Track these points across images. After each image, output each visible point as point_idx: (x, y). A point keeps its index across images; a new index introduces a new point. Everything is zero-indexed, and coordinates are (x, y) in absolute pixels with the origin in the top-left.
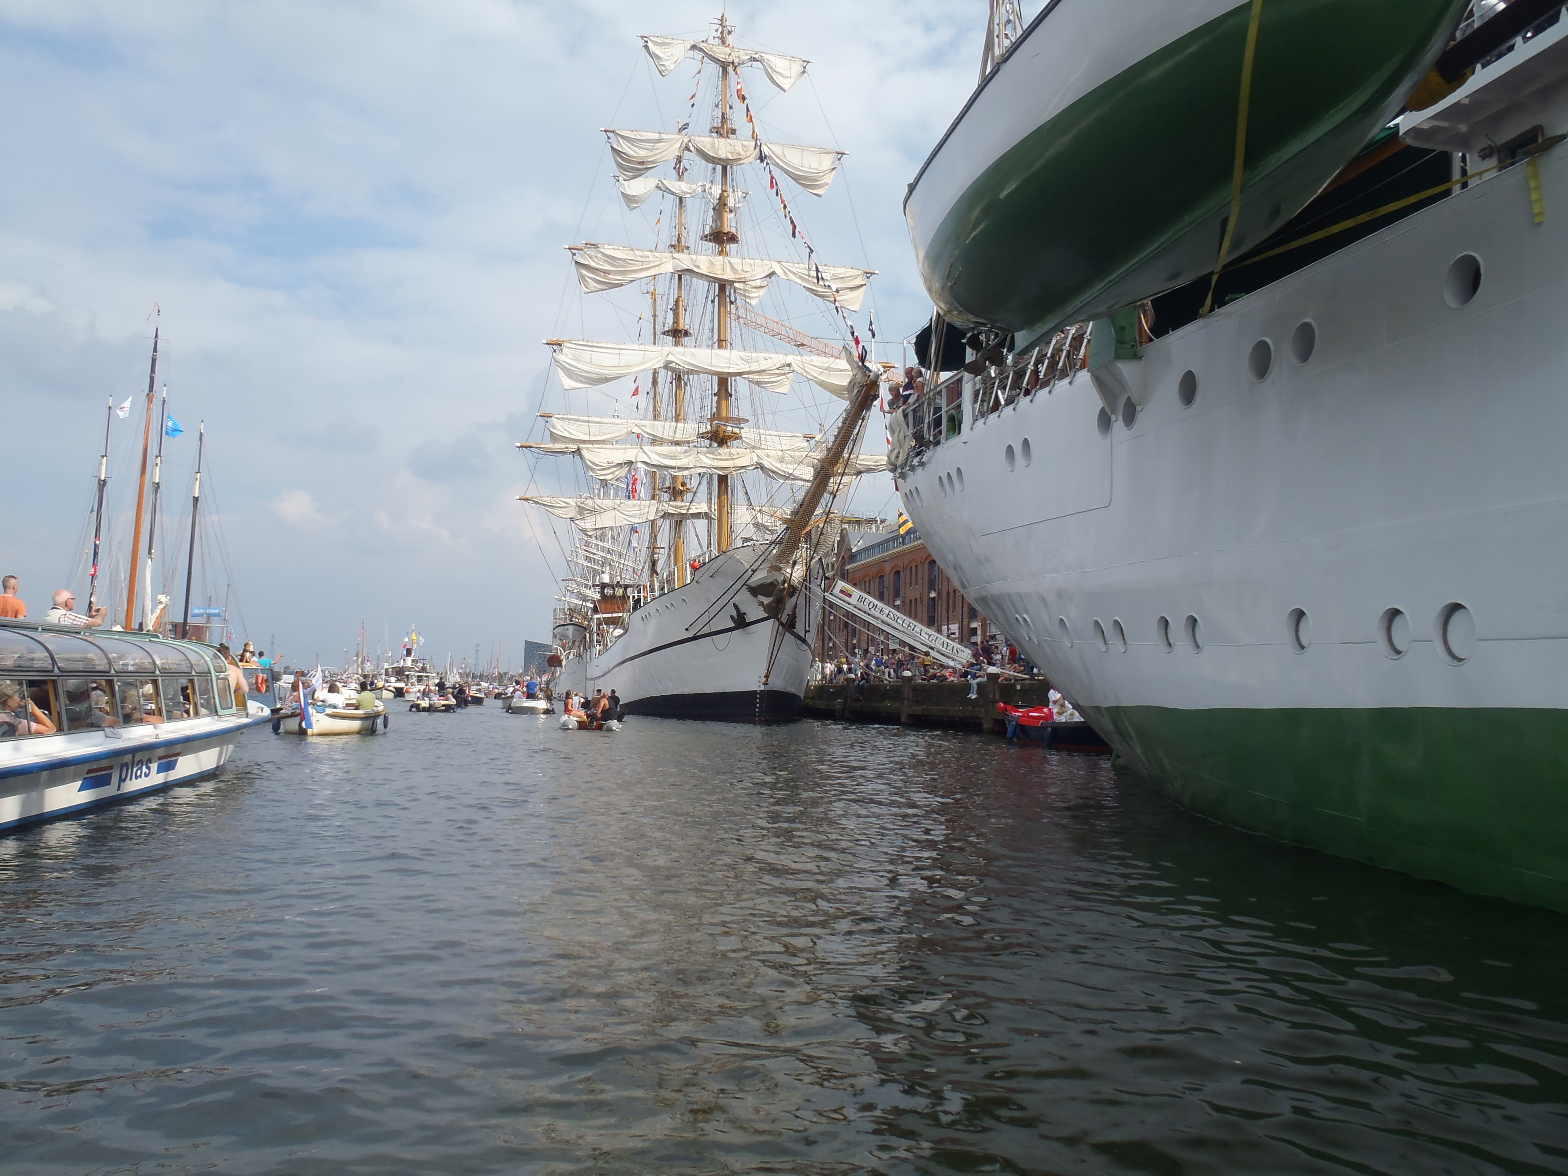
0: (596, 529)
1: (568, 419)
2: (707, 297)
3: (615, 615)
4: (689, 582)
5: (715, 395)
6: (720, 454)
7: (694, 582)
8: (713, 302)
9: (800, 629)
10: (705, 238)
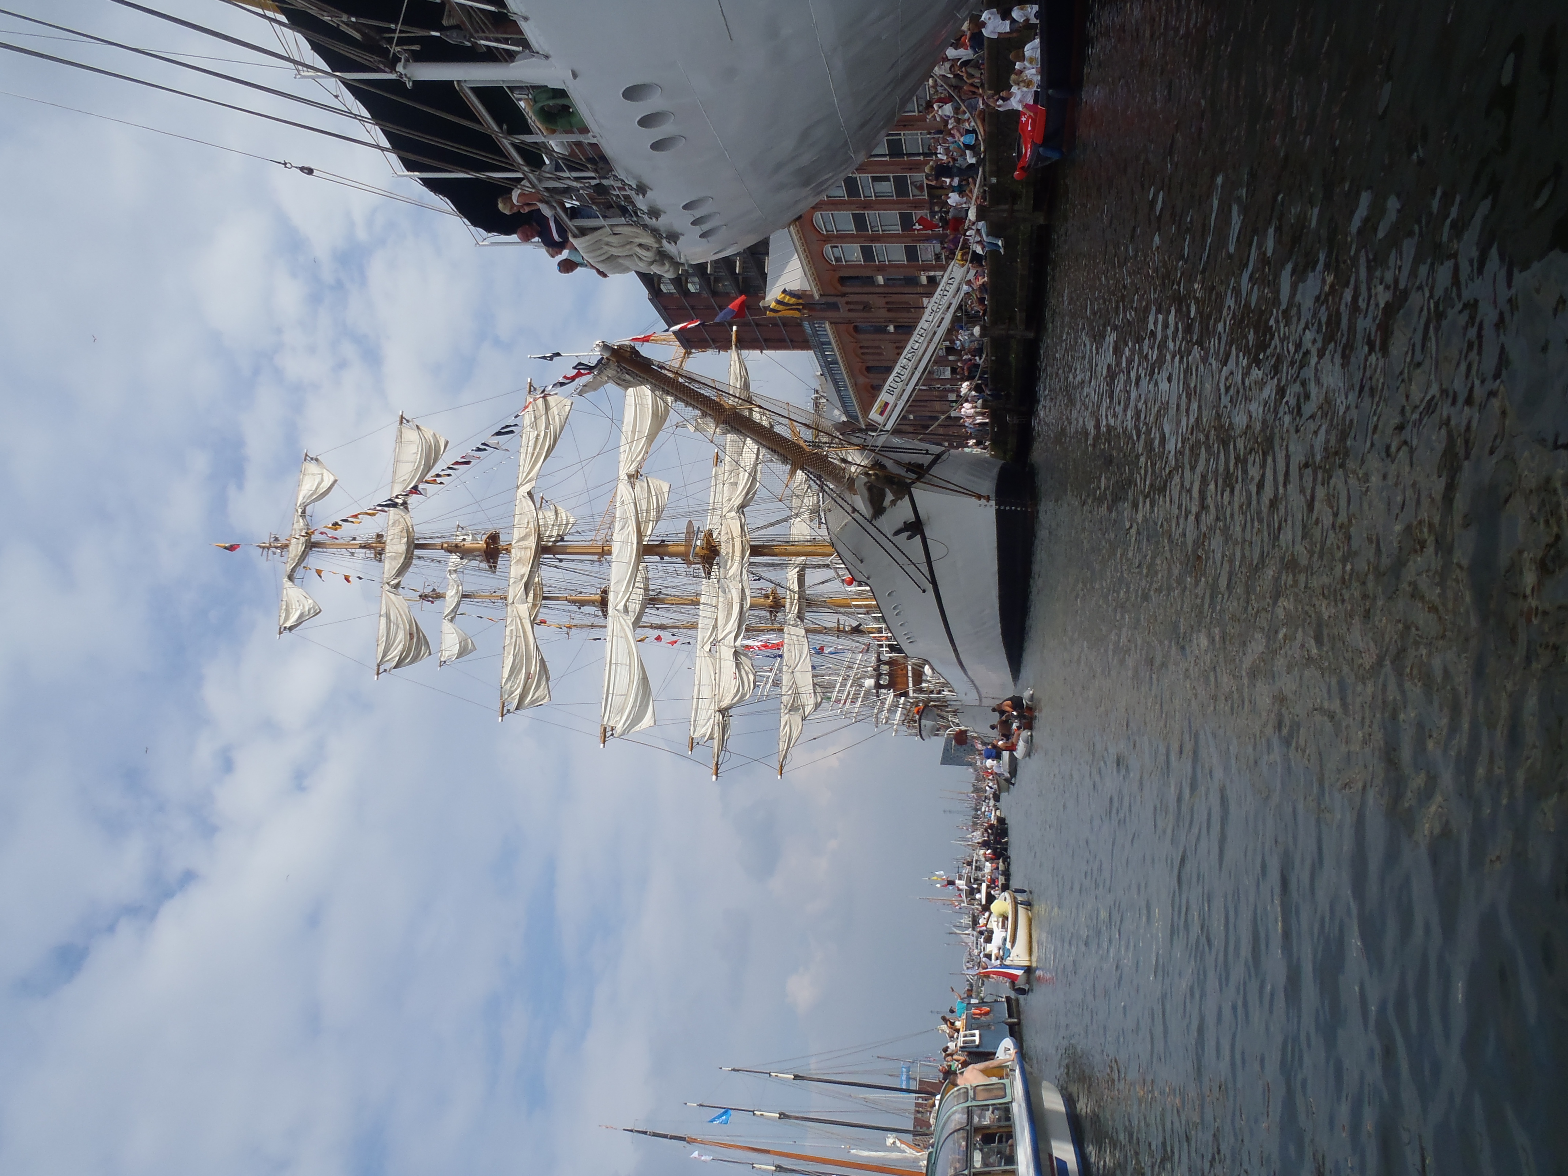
0: (815, 693)
1: (695, 721)
2: (556, 567)
3: (910, 674)
4: (868, 588)
5: (662, 559)
6: (728, 553)
7: (868, 582)
8: (561, 560)
9: (926, 460)
10: (493, 568)
